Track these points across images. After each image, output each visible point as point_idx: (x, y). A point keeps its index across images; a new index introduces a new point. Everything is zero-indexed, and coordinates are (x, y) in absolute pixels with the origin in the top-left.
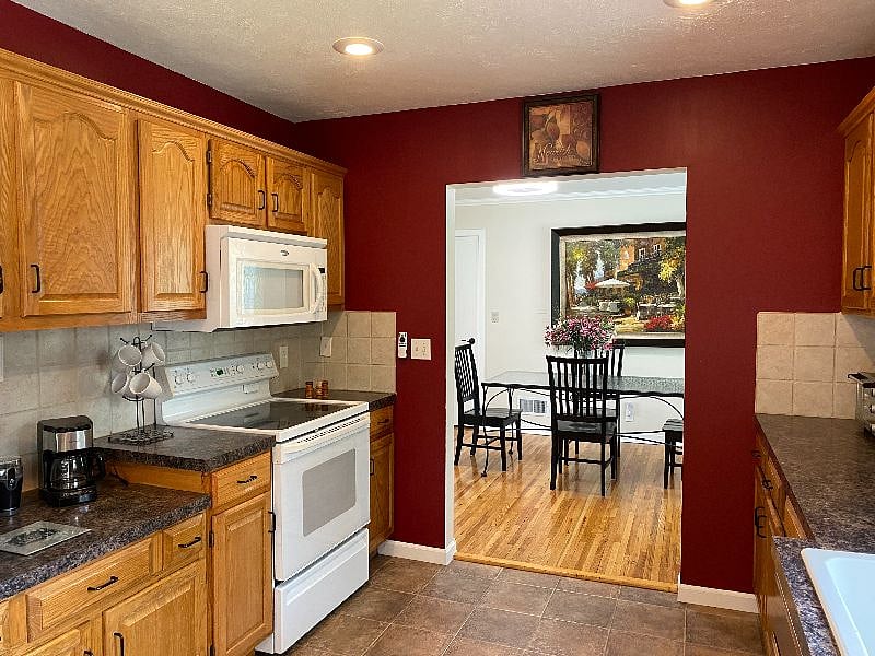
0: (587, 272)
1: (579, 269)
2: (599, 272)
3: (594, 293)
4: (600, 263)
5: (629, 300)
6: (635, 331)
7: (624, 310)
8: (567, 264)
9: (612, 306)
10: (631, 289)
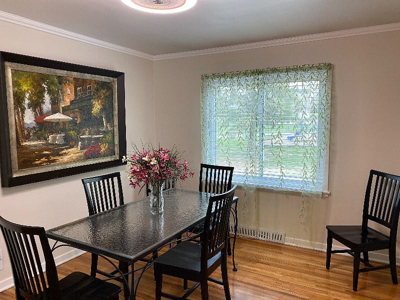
0: (36, 105)
1: (27, 102)
2: (47, 106)
3: (44, 126)
4: (47, 98)
5: (72, 132)
6: (78, 160)
7: (69, 142)
8: (15, 94)
9: (59, 138)
10: (73, 122)
